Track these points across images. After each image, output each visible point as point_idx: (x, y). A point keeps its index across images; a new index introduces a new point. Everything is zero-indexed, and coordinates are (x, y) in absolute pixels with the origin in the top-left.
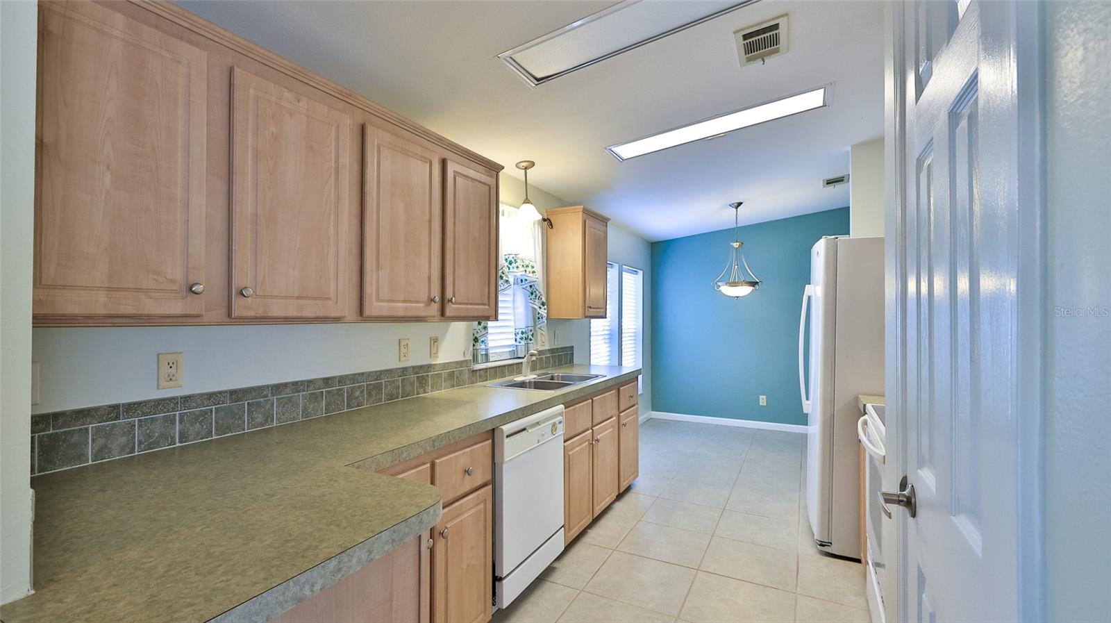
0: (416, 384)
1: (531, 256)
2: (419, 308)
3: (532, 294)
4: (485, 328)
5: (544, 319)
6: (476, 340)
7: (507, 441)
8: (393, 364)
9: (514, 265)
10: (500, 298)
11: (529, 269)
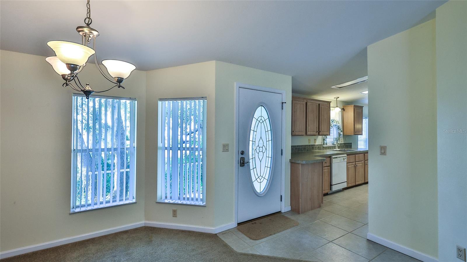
0: (312, 148)
1: (338, 119)
2: (315, 133)
3: (338, 129)
4: (326, 137)
5: (342, 135)
6: (324, 140)
7: (333, 159)
8: (307, 144)
9: (333, 122)
10: (331, 130)
11: (338, 123)
